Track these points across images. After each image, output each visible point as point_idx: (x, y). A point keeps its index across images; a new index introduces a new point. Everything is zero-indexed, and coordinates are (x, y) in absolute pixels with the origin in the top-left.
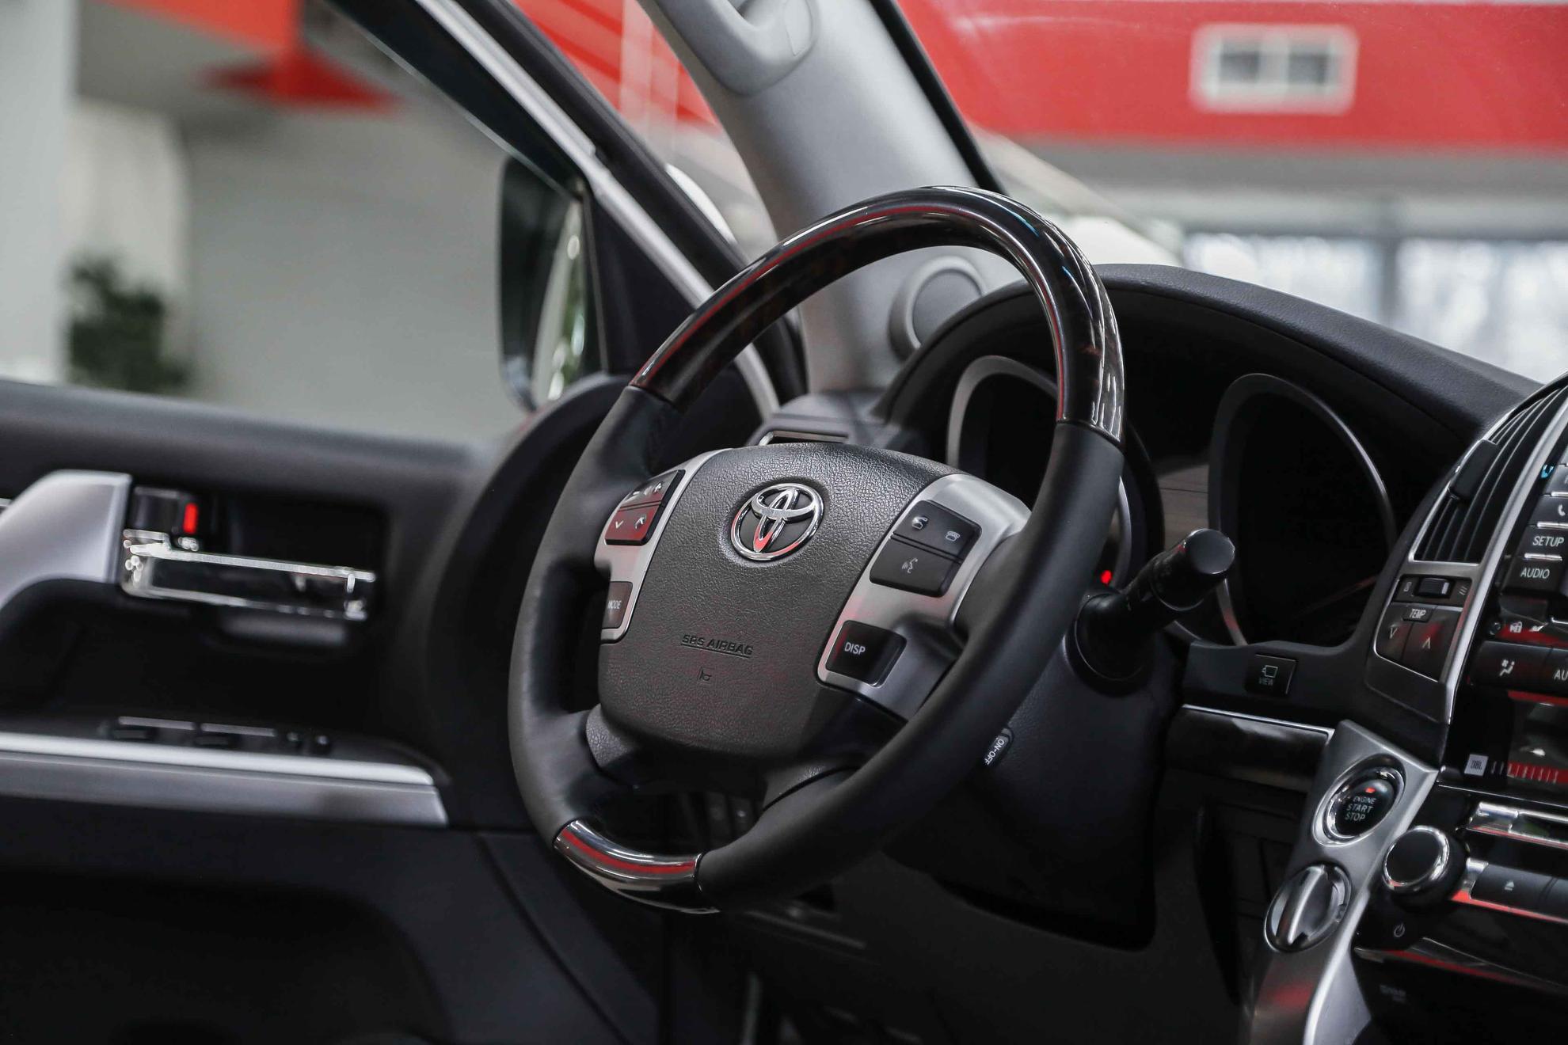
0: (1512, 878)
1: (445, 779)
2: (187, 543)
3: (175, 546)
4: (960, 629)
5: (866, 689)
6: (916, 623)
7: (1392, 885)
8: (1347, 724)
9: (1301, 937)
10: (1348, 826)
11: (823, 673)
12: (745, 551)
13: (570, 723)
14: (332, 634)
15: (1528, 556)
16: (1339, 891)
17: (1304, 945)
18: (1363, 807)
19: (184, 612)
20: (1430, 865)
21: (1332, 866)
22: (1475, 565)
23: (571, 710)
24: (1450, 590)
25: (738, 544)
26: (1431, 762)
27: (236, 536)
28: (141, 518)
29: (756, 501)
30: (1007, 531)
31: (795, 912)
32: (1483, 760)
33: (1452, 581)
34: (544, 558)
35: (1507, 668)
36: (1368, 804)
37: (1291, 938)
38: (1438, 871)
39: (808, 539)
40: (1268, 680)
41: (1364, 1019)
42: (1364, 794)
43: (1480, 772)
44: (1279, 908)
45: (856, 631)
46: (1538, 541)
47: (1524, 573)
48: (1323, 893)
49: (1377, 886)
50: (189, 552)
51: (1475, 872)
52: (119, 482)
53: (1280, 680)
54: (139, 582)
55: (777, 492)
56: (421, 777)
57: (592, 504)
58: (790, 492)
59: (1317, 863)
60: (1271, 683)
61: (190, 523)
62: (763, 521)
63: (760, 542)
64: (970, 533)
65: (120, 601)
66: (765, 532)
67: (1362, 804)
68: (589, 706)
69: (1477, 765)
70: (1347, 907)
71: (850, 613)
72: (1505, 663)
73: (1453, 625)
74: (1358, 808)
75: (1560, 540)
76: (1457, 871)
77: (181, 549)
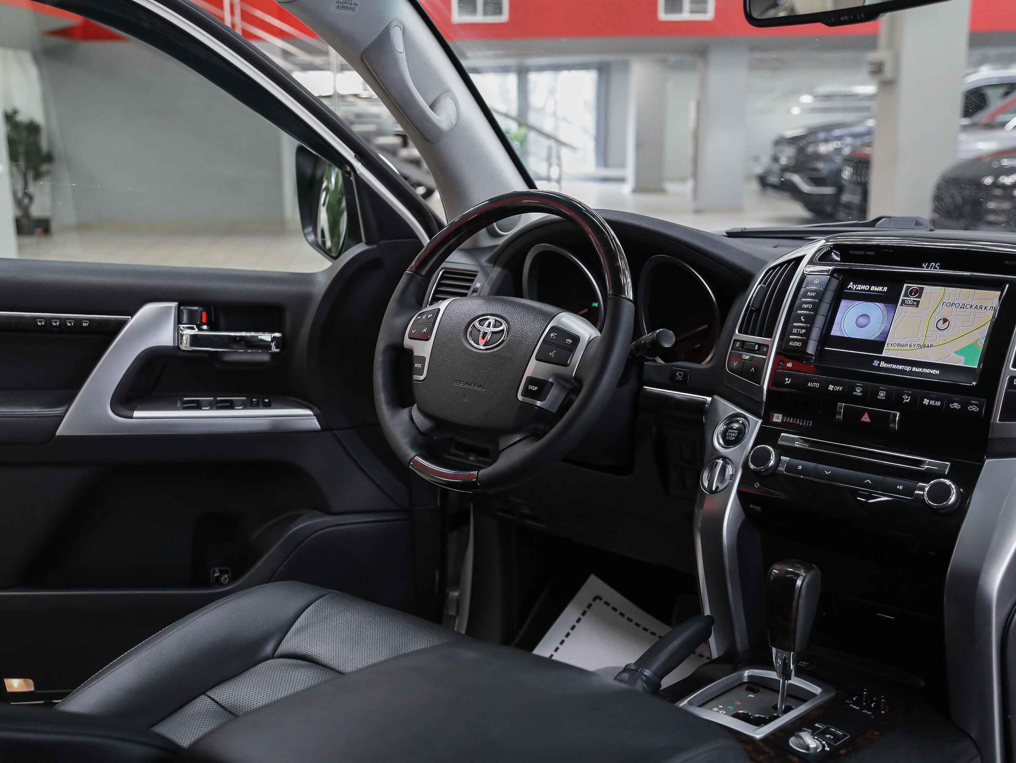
0: (801, 465)
1: (318, 412)
2: (205, 327)
3: (200, 329)
4: (578, 380)
5: (539, 403)
6: (558, 376)
7: (752, 467)
8: (716, 397)
9: (717, 487)
10: (728, 443)
11: (520, 397)
12: (474, 345)
13: (405, 413)
14: (265, 358)
15: (791, 337)
16: (730, 470)
17: (718, 490)
18: (732, 436)
19: (207, 355)
20: (769, 459)
21: (724, 458)
22: (770, 339)
23: (404, 407)
24: (759, 348)
25: (472, 342)
26: (759, 416)
27: (222, 321)
28: (185, 318)
29: (476, 323)
30: (590, 337)
31: (472, 458)
32: (781, 416)
33: (760, 345)
34: (381, 345)
35: (788, 381)
36: (735, 433)
37: (714, 489)
38: (772, 463)
39: (503, 341)
40: (680, 378)
41: (743, 517)
42: (732, 428)
43: (780, 421)
44: (705, 475)
45: (531, 381)
46: (795, 331)
47: (791, 343)
48: (723, 469)
49: (745, 466)
50: (206, 332)
51: (785, 461)
52: (174, 305)
53: (685, 377)
54: (185, 345)
55: (487, 319)
56: (309, 412)
57: (399, 321)
58: (492, 320)
59: (718, 458)
60: (681, 379)
61: (204, 320)
62: (481, 333)
63: (482, 342)
64: (576, 339)
65: (180, 353)
66: (483, 337)
67: (733, 433)
68: (412, 405)
69: (778, 418)
70: (733, 477)
71: (529, 372)
72: (787, 379)
73: (763, 362)
74: (731, 435)
75: (804, 331)
76: (778, 461)
77: (203, 330)
